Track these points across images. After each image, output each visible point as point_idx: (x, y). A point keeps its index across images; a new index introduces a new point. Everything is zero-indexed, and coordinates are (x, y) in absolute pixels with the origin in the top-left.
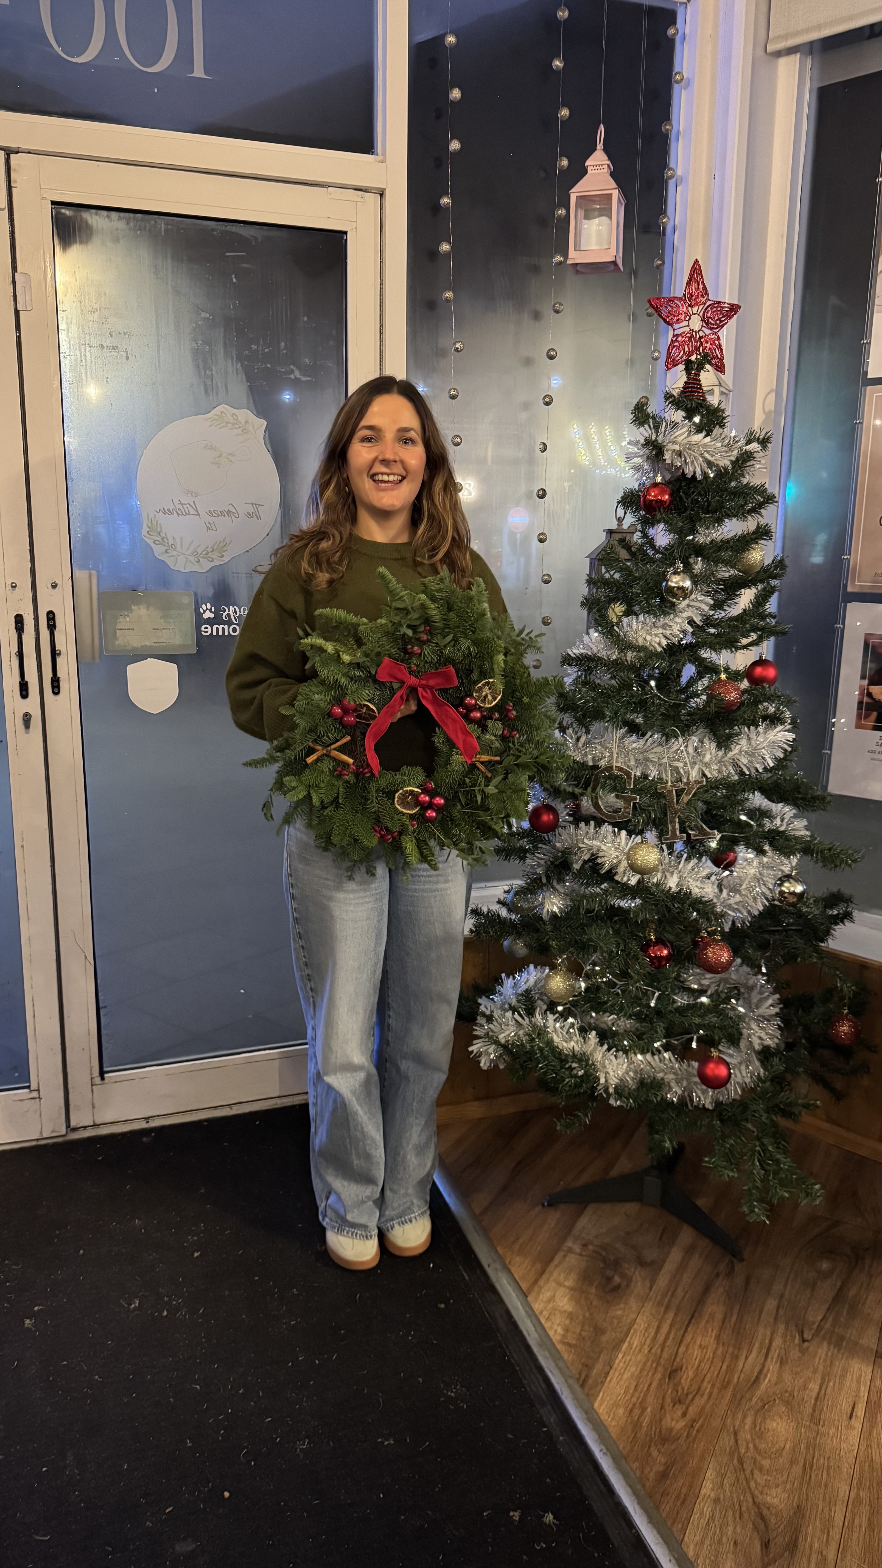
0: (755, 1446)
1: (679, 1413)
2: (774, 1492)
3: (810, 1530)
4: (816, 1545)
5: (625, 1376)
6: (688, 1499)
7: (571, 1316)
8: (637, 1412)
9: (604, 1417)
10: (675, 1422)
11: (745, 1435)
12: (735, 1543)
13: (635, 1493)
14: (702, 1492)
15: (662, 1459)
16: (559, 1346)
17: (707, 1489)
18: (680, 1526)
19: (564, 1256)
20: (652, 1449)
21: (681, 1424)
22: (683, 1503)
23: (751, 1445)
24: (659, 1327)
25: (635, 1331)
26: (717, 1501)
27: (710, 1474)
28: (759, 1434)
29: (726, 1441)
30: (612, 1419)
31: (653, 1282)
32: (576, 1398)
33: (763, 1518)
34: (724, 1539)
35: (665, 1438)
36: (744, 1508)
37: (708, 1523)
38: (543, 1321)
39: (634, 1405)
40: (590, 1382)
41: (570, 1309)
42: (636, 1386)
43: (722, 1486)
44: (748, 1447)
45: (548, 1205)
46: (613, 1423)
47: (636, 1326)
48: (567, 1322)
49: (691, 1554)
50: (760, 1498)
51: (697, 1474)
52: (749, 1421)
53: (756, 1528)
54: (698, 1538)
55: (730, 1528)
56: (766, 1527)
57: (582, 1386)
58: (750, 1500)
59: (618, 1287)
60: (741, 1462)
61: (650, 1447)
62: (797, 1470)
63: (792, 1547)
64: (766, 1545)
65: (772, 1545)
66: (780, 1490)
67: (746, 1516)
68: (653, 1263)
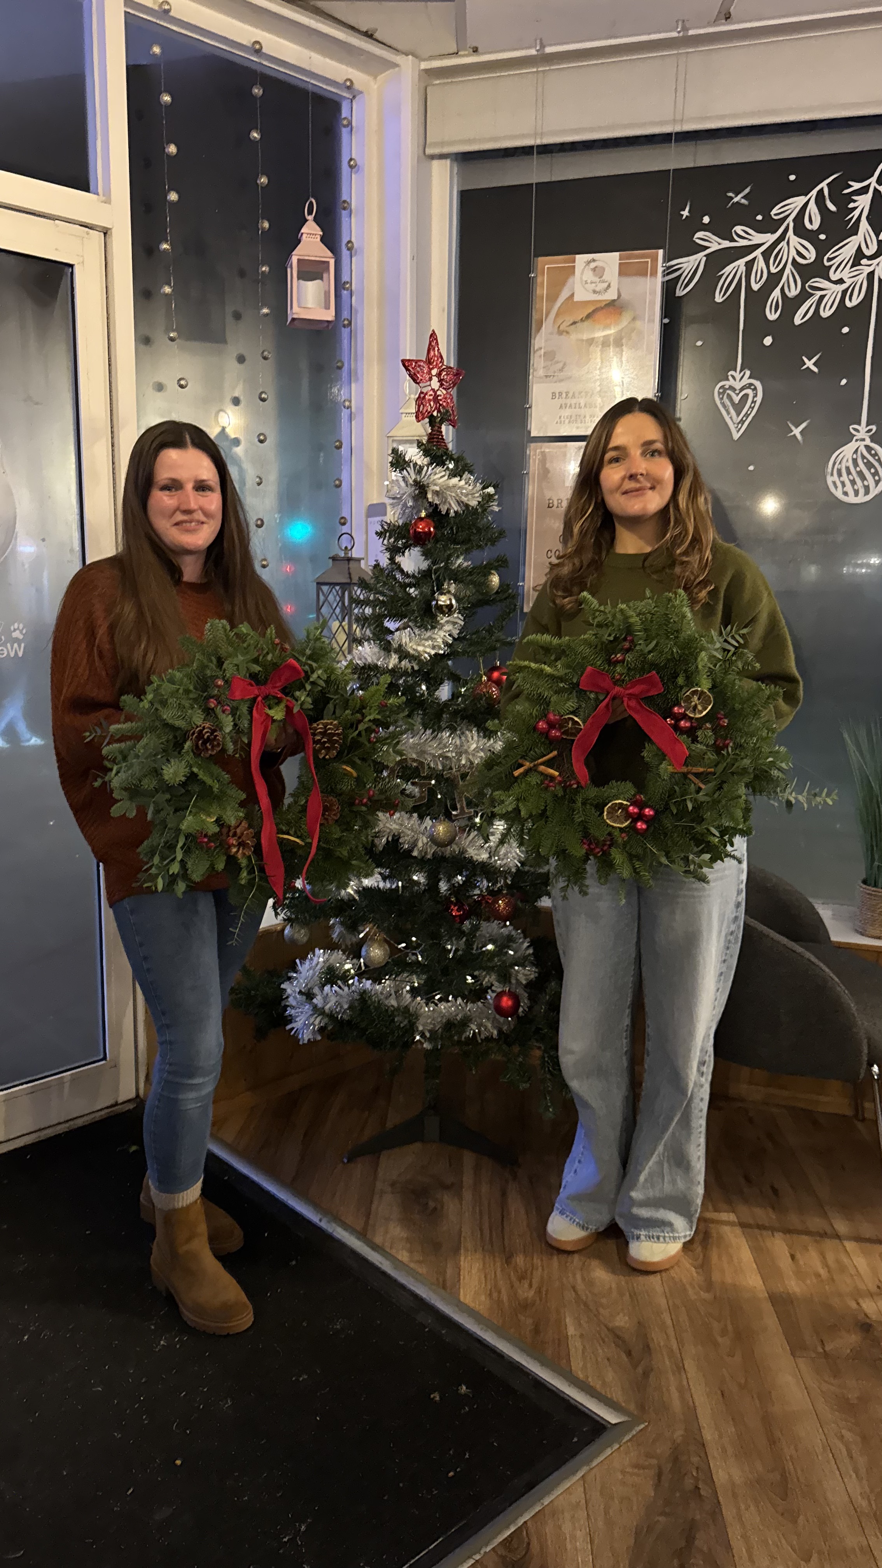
0: (590, 1292)
1: (526, 1286)
2: (618, 1318)
3: (653, 1335)
4: (662, 1344)
5: (473, 1272)
6: (562, 1341)
7: (408, 1240)
8: (495, 1295)
9: (472, 1305)
10: (526, 1293)
11: (580, 1286)
12: (608, 1359)
13: (523, 1350)
14: (569, 1334)
15: (529, 1321)
16: (412, 1265)
17: (571, 1330)
18: (565, 1361)
19: (381, 1197)
20: (519, 1315)
21: (531, 1293)
22: (559, 1345)
23: (587, 1292)
24: (481, 1230)
25: (465, 1238)
26: (582, 1336)
27: (568, 1320)
28: (590, 1283)
29: (569, 1295)
30: (479, 1305)
31: (461, 1199)
32: (443, 1299)
33: (618, 1337)
34: (599, 1359)
35: (525, 1306)
36: (603, 1336)
37: (583, 1353)
38: (388, 1250)
39: (491, 1290)
40: (448, 1284)
41: (405, 1236)
42: (485, 1277)
43: (580, 1325)
44: (586, 1295)
45: (348, 1162)
46: (481, 1307)
47: (463, 1235)
48: (408, 1245)
49: (581, 1376)
50: (610, 1325)
51: (560, 1324)
52: (578, 1276)
53: (617, 1345)
54: (581, 1364)
55: (600, 1351)
56: (624, 1342)
57: (444, 1287)
58: (603, 1327)
59: (435, 1209)
60: (586, 1304)
61: (516, 1315)
62: (627, 1297)
63: (647, 1349)
64: (629, 1354)
65: (633, 1353)
66: (621, 1315)
67: (606, 1339)
68: (453, 1184)
